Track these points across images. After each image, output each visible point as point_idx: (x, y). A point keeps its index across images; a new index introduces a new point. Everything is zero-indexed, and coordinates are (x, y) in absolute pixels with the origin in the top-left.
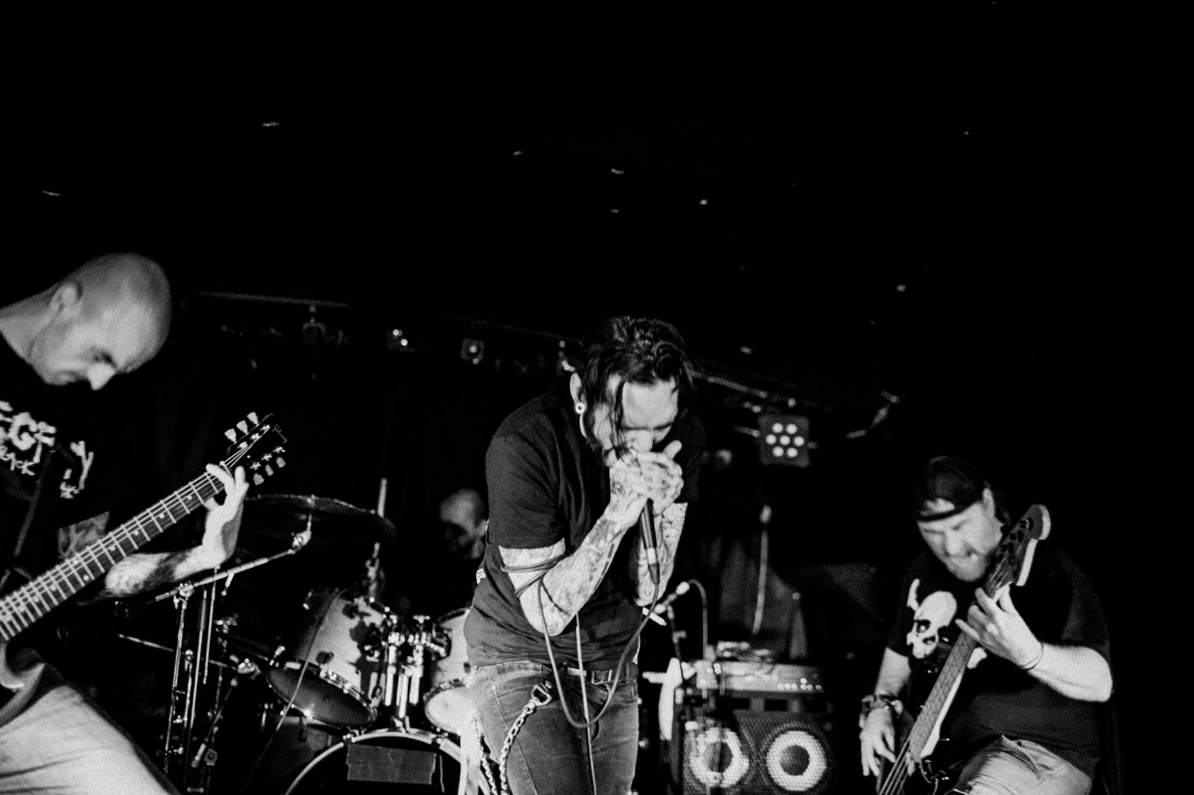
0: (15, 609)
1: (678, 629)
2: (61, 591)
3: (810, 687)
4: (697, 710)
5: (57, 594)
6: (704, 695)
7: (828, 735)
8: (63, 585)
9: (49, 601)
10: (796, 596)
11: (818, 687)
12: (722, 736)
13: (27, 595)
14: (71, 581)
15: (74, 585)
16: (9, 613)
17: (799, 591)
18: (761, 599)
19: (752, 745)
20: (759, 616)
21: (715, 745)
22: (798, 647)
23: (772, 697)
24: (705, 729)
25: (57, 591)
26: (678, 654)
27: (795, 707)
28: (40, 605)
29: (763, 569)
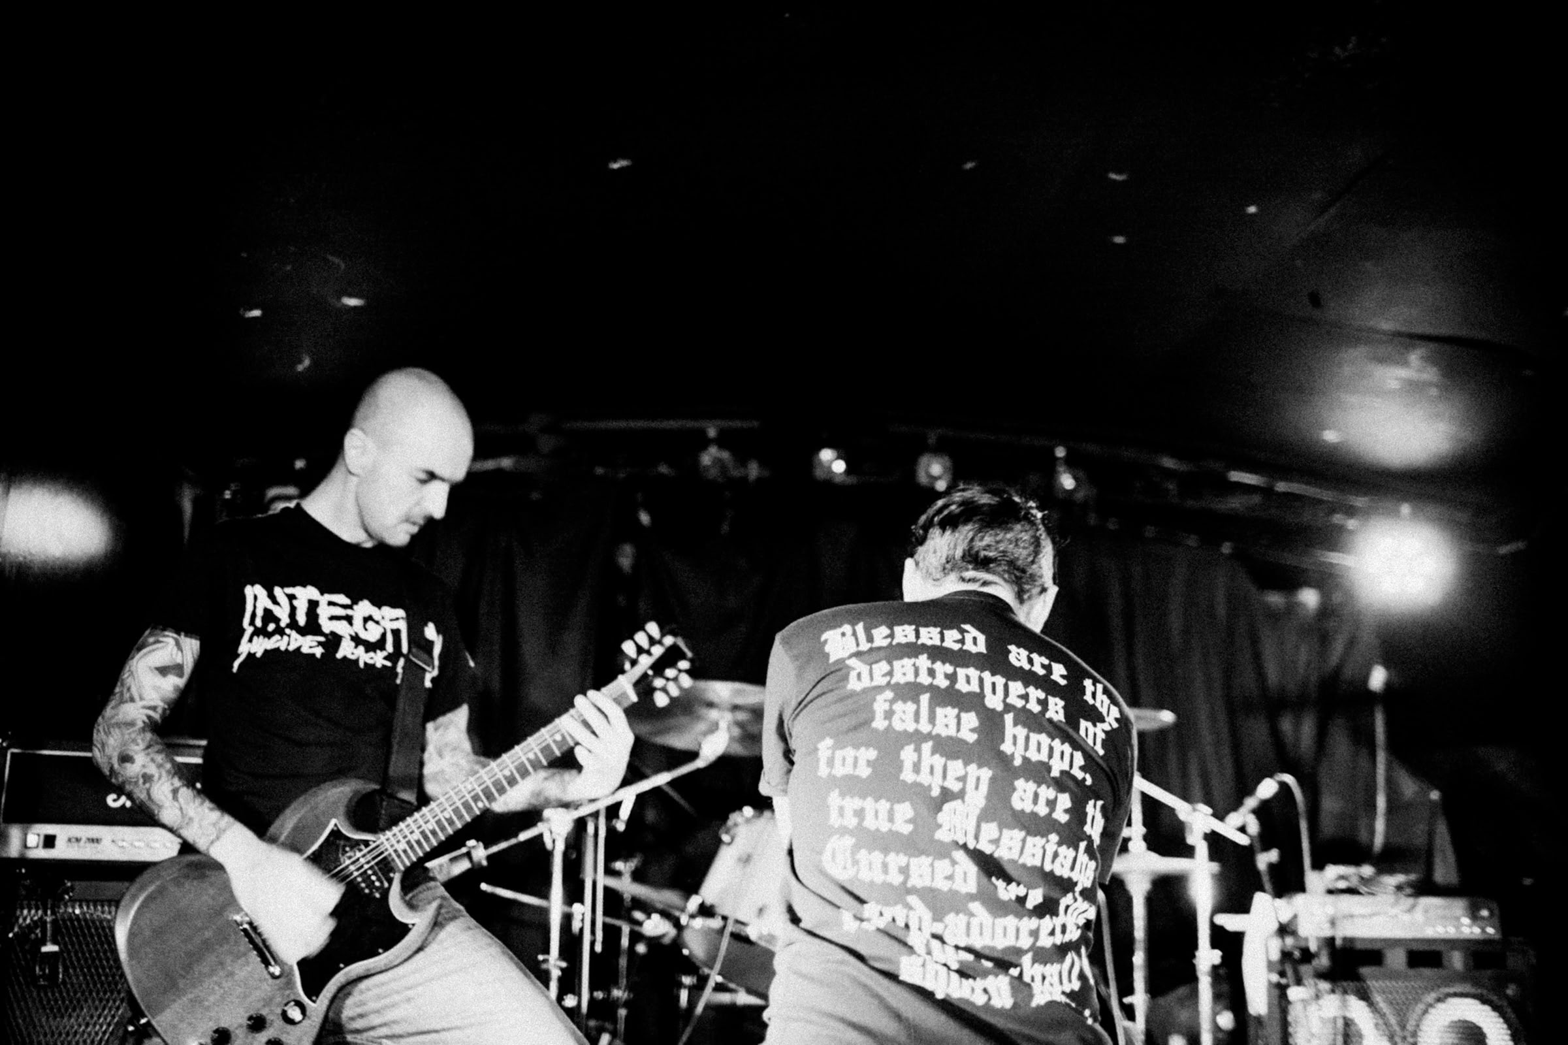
0: (410, 837)
1: (1266, 848)
2: (455, 818)
3: (1477, 931)
4: (1305, 969)
5: (451, 822)
6: (1313, 947)
7: (1511, 1002)
8: (456, 811)
9: (443, 829)
10: (1435, 795)
11: (1490, 930)
12: (1344, 1004)
13: (421, 822)
14: (465, 808)
15: (468, 812)
16: (403, 841)
17: (1437, 787)
18: (1381, 802)
19: (1393, 1020)
20: (1380, 825)
21: (1335, 1020)
22: (1444, 871)
23: (1415, 947)
24: (1318, 997)
25: (451, 818)
26: (1268, 886)
27: (1457, 960)
28: (434, 833)
29: (1381, 757)
